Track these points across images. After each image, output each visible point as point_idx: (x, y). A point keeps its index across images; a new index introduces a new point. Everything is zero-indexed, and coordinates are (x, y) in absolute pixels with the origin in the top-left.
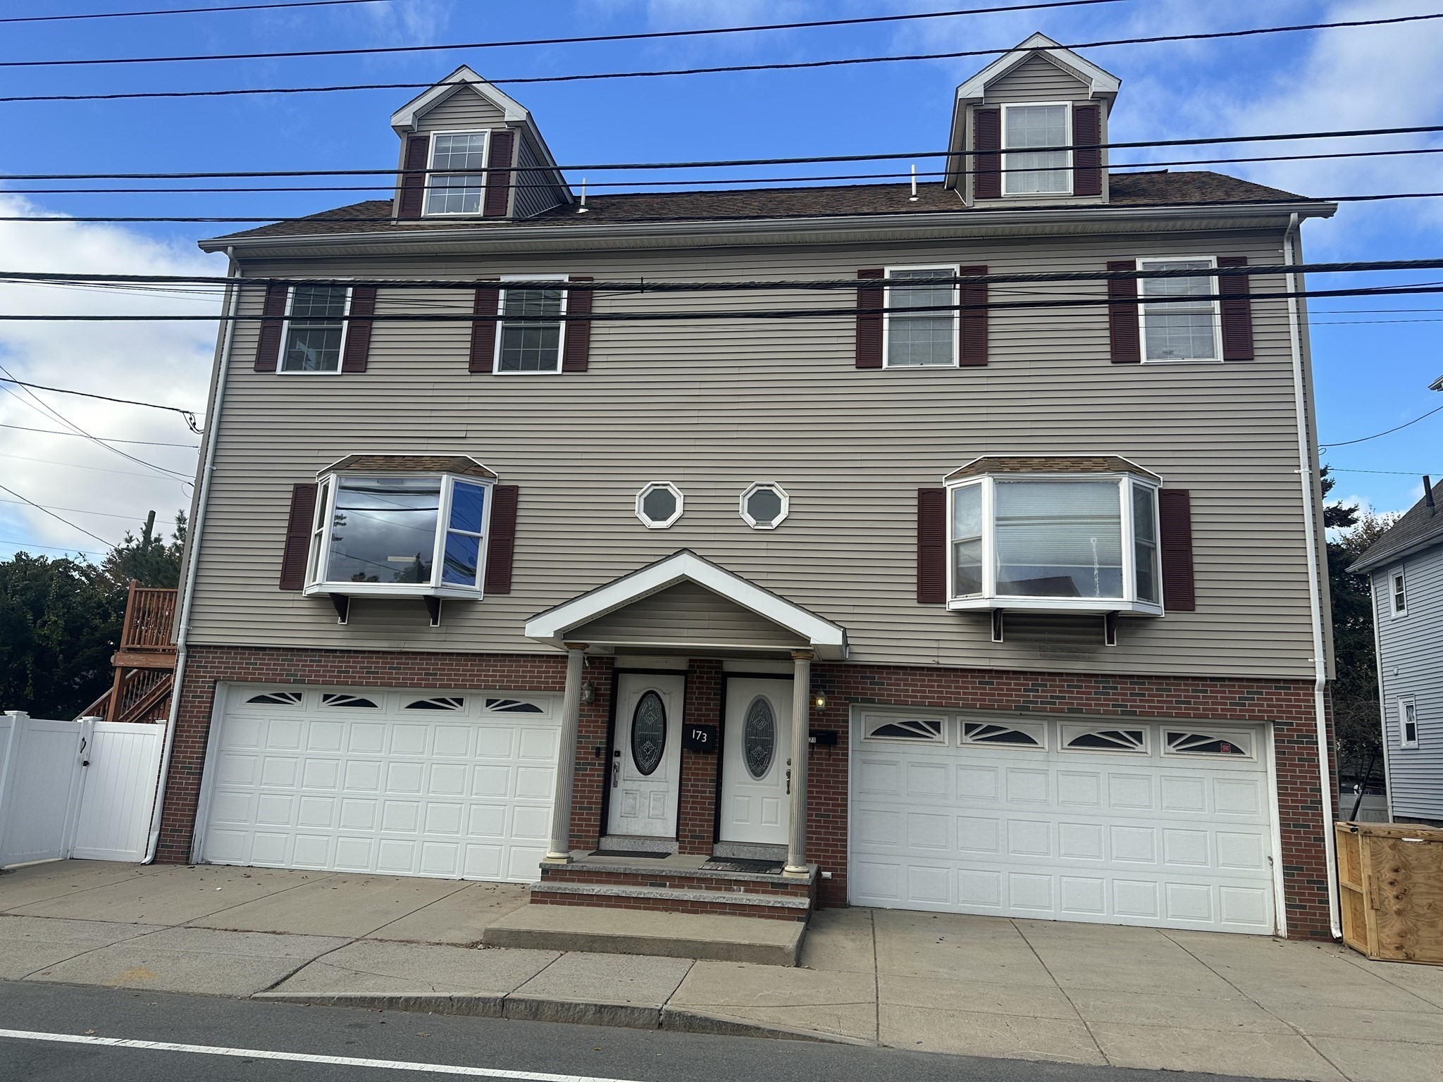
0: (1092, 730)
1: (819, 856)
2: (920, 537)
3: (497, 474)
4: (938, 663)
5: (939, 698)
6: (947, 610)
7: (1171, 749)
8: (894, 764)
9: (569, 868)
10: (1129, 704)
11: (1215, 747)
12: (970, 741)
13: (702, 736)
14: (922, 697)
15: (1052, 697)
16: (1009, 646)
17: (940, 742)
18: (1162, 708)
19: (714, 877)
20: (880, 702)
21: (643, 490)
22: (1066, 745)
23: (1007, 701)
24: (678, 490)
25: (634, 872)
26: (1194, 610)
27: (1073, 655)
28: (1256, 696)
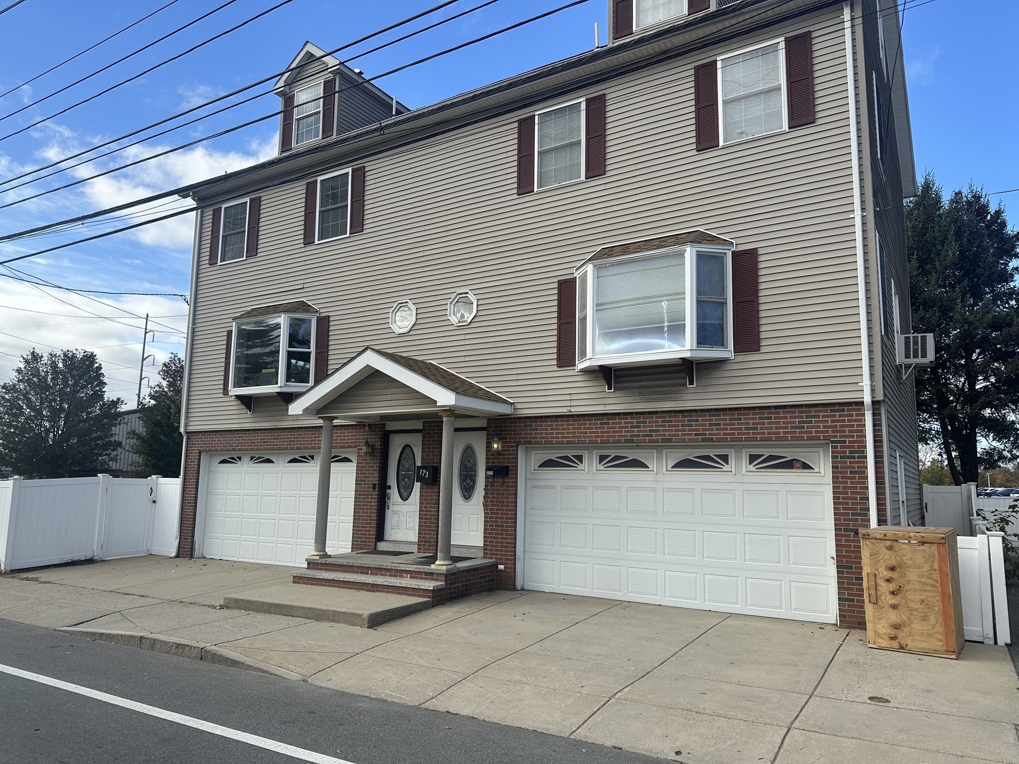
0: (689, 455)
1: (497, 554)
2: (559, 318)
3: (318, 310)
4: (570, 412)
5: (573, 437)
6: (576, 370)
7: (752, 468)
8: (552, 487)
10: (707, 432)
11: (789, 465)
12: (602, 468)
13: (426, 473)
14: (562, 438)
15: (650, 431)
16: (618, 394)
17: (583, 470)
18: (734, 434)
20: (536, 443)
21: (393, 308)
22: (669, 468)
23: (619, 436)
24: (413, 305)
25: (351, 565)
26: (759, 351)
27: (664, 395)
28: (813, 419)
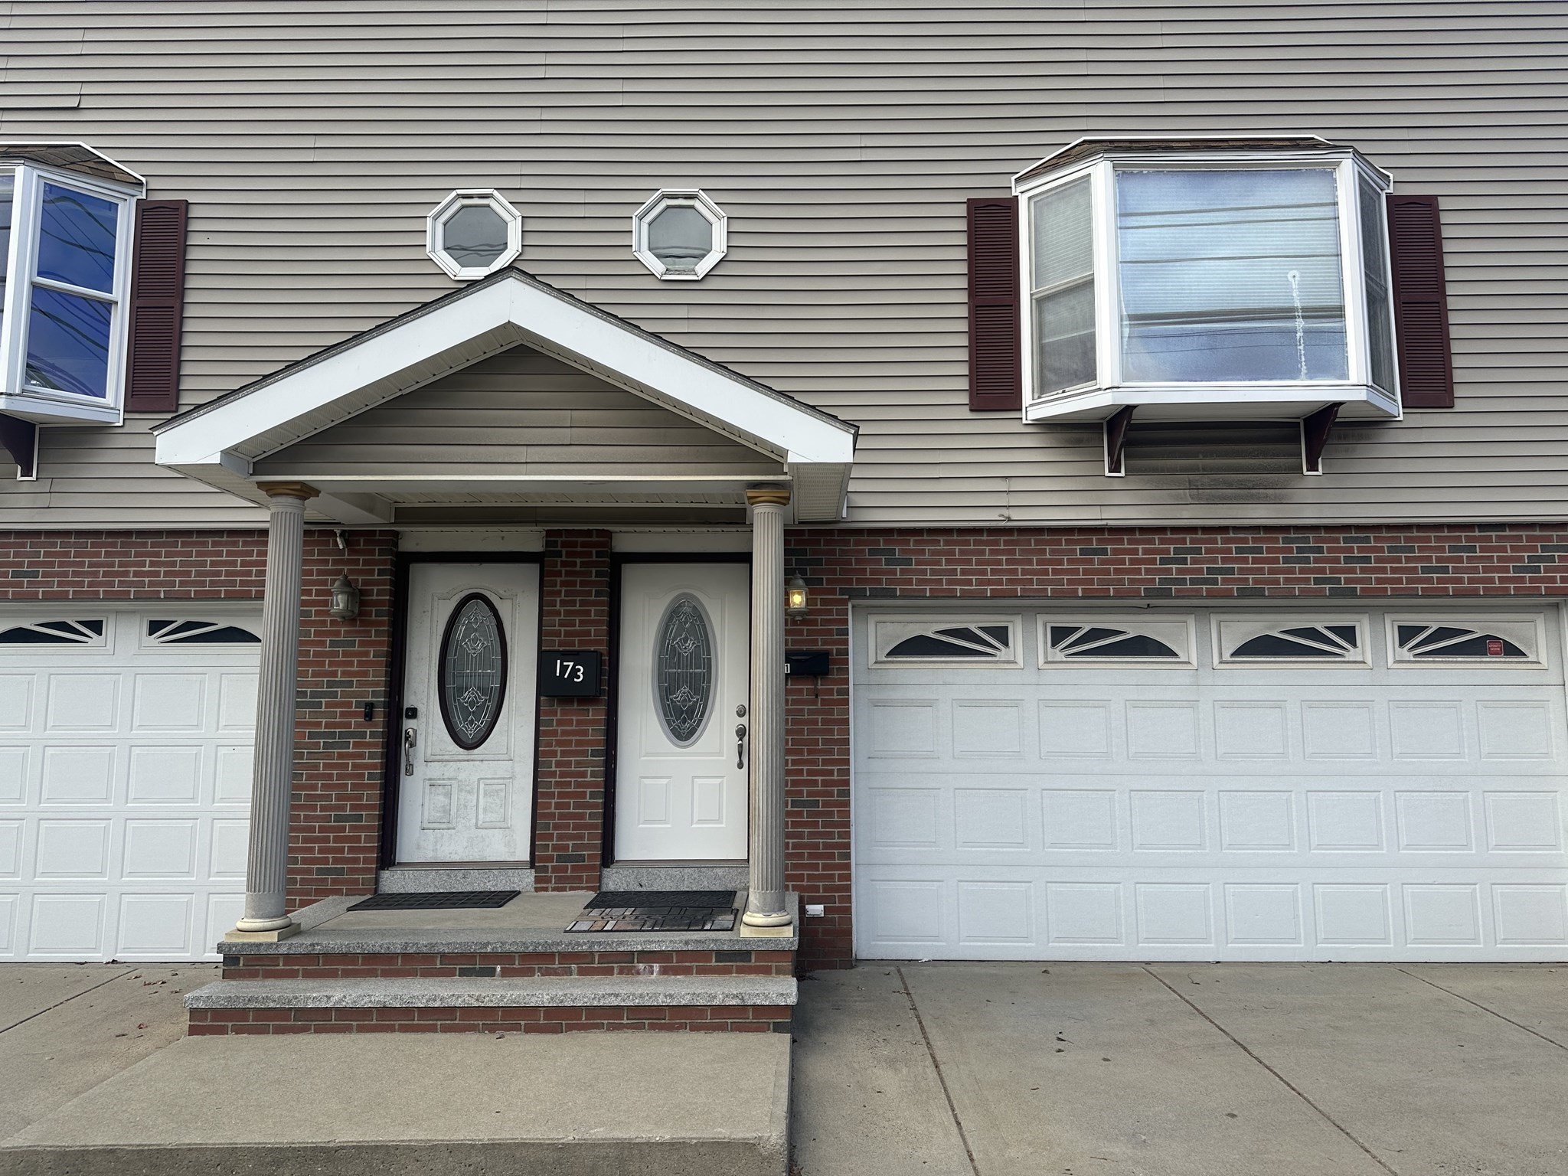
0: (1270, 628)
1: (800, 878)
2: (973, 290)
3: (144, 180)
4: (1009, 520)
5: (1010, 582)
6: (1024, 422)
7: (1405, 653)
8: (929, 704)
9: (284, 950)
10: (1342, 576)
11: (1479, 647)
12: (1060, 656)
13: (574, 671)
14: (980, 583)
15: (1210, 571)
16: (1135, 482)
17: (1008, 662)
18: (1399, 581)
19: (596, 948)
20: (904, 596)
21: (439, 207)
22: (1227, 657)
23: (1131, 581)
24: (510, 206)
25: (424, 950)
26: (1452, 407)
27: (1249, 493)
28: (1556, 554)
